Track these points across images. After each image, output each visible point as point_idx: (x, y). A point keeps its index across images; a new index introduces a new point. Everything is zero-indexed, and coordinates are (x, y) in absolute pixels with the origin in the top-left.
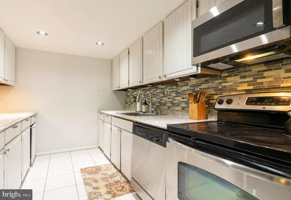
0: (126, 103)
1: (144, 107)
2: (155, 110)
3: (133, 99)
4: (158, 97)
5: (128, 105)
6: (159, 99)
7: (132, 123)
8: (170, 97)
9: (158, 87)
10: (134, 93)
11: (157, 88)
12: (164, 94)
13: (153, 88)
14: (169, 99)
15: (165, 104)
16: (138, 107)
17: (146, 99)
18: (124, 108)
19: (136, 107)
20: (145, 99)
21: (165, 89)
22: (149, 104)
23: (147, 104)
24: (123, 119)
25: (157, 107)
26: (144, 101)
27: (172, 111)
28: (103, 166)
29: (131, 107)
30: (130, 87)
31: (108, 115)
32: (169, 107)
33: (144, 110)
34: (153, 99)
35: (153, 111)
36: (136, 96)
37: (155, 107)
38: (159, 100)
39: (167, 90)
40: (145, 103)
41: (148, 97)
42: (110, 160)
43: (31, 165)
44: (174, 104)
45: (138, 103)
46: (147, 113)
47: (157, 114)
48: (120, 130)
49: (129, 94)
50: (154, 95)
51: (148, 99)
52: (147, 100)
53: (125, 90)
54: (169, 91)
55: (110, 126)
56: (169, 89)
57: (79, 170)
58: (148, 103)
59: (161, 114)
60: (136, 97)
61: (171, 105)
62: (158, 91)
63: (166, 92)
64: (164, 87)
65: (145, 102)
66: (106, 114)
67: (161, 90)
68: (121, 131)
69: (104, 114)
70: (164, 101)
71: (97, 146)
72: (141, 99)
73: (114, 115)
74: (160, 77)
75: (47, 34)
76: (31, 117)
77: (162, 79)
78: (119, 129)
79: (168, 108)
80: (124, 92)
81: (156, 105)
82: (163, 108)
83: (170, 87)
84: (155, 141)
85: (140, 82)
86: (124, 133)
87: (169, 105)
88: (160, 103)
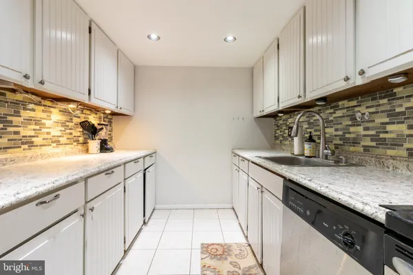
0: (276, 138)
1: (307, 146)
2: (333, 153)
3: (287, 131)
4: (339, 126)
5: (278, 142)
6: (341, 130)
7: (282, 179)
8: (370, 125)
9: (338, 106)
10: (290, 121)
11: (336, 108)
12: (353, 118)
13: (327, 109)
14: (366, 129)
15: (355, 142)
16: (296, 146)
17: (312, 130)
18: (273, 147)
19: (292, 146)
20: (309, 130)
21: (357, 109)
22: (318, 141)
23: (314, 141)
24: (266, 169)
25: (337, 146)
26: (307, 135)
27: (378, 157)
28: (235, 246)
29: (285, 145)
30: (280, 109)
31: (244, 159)
32: (366, 148)
33: (307, 153)
34: (327, 130)
35: (326, 156)
36: (291, 125)
37: (332, 147)
38: (340, 133)
39: (363, 109)
40: (311, 140)
41: (317, 128)
42: (247, 237)
43: (145, 223)
44: (382, 143)
45: (296, 140)
46: (313, 159)
47: (337, 163)
48: (262, 189)
49: (281, 122)
50: (327, 123)
51: (316, 131)
52: (314, 133)
53: (274, 116)
54: (367, 111)
55: (246, 178)
56: (367, 107)
57: (199, 247)
58: (315, 138)
59: (349, 164)
60: (291, 128)
61: (374, 144)
62: (339, 113)
63: (359, 115)
64: (354, 103)
65: (311, 137)
66: (242, 157)
67: (345, 111)
68: (262, 192)
69: (239, 156)
70: (352, 136)
71: (230, 206)
72: (302, 131)
73: (252, 159)
74: (347, 79)
75: (159, 38)
76: (144, 157)
77: (351, 82)
78: (259, 186)
79: (365, 150)
80: (272, 119)
81: (335, 142)
82: (352, 149)
83: (370, 103)
84: (339, 241)
85: (299, 97)
86: (267, 195)
87: (368, 142)
88: (342, 138)
